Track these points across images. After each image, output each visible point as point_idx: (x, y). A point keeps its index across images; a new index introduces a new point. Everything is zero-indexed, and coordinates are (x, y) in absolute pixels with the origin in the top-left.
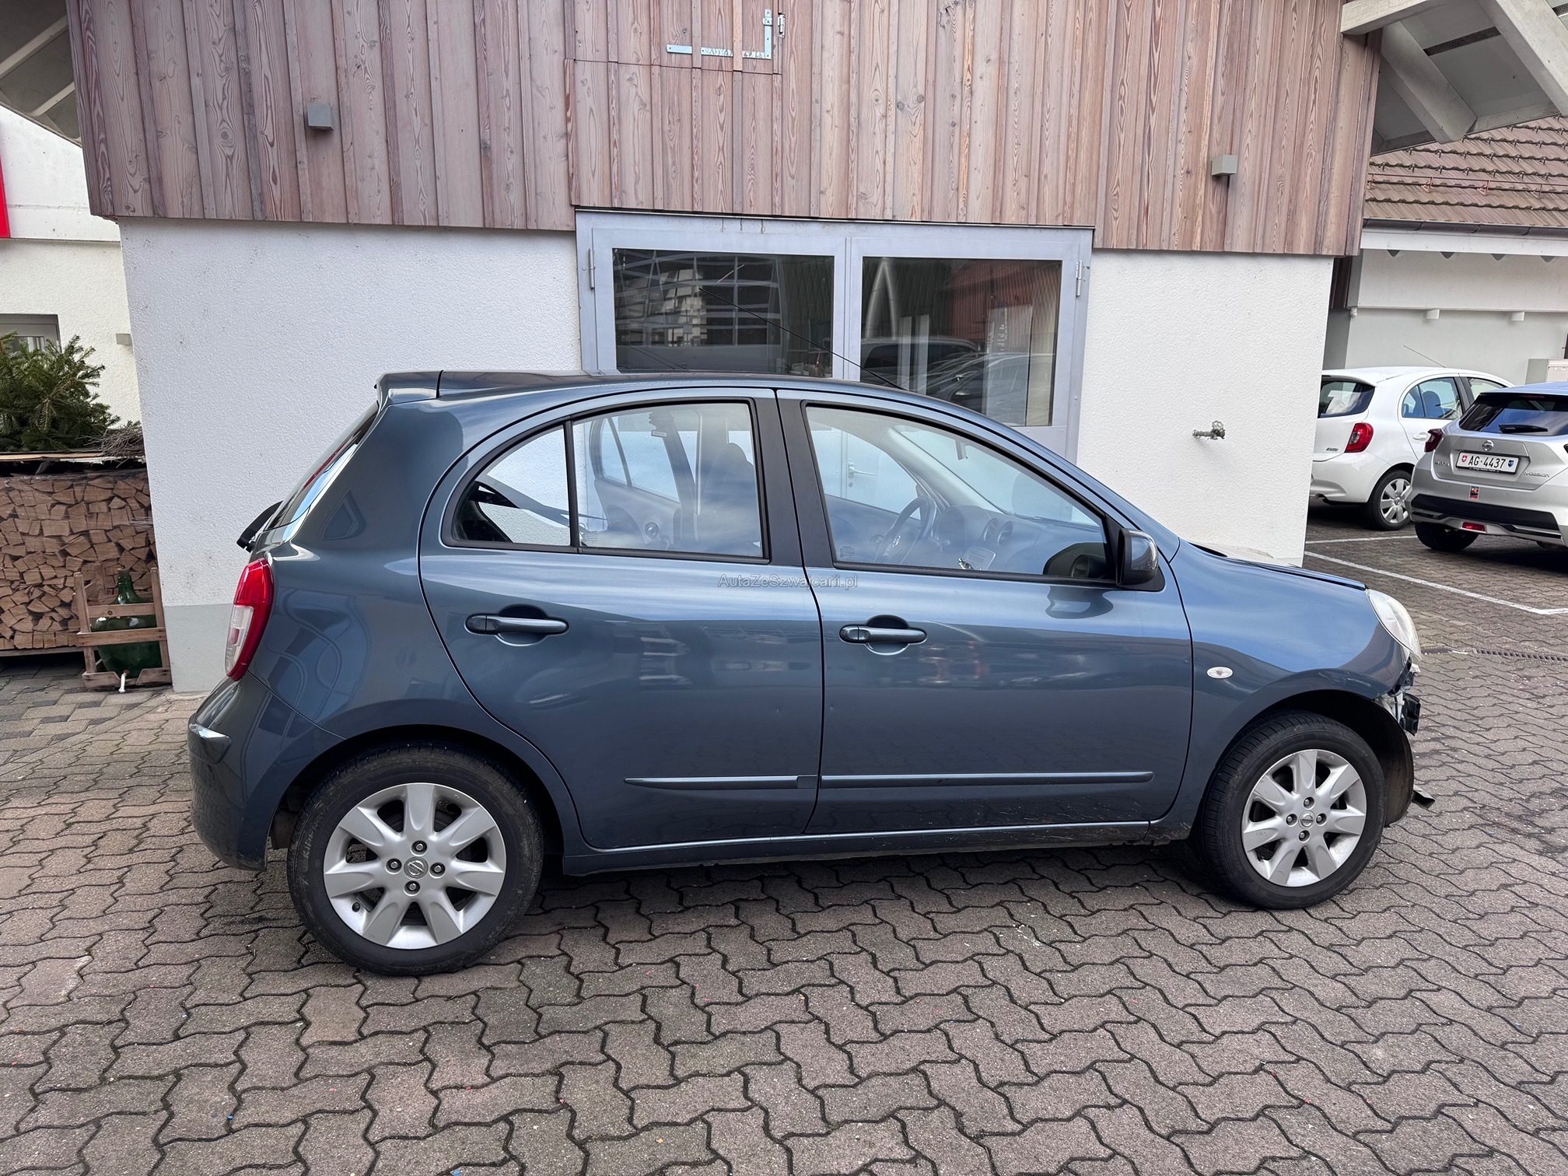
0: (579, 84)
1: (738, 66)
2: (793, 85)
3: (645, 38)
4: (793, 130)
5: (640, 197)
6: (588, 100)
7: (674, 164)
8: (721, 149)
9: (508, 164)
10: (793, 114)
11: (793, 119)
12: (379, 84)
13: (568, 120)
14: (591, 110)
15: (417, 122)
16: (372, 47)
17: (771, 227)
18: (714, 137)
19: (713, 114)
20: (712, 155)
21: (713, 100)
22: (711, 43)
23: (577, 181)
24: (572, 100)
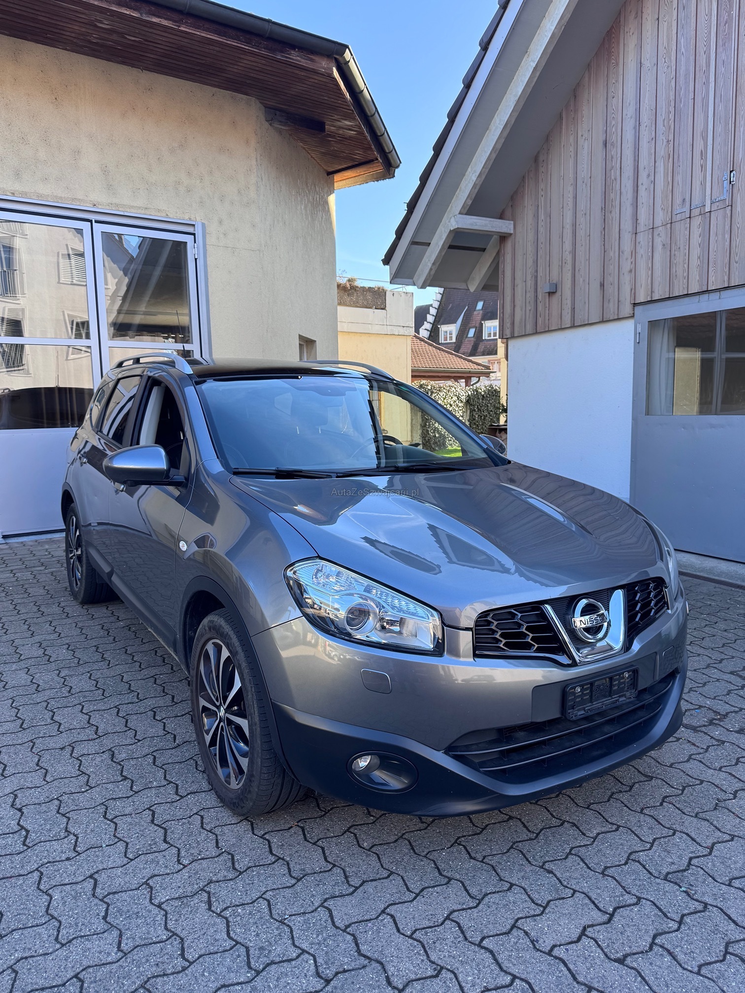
0: (637, 244)
1: (707, 209)
2: (739, 209)
3: (666, 210)
4: (738, 236)
5: (660, 292)
6: (642, 251)
7: (676, 271)
8: (699, 258)
9: (610, 290)
10: (738, 226)
11: (738, 228)
12: (570, 268)
13: (632, 263)
14: (642, 255)
15: (581, 280)
16: (570, 253)
17: (724, 294)
18: (696, 252)
19: (696, 239)
20: (694, 262)
21: (696, 232)
22: (696, 201)
23: (634, 292)
24: (634, 253)
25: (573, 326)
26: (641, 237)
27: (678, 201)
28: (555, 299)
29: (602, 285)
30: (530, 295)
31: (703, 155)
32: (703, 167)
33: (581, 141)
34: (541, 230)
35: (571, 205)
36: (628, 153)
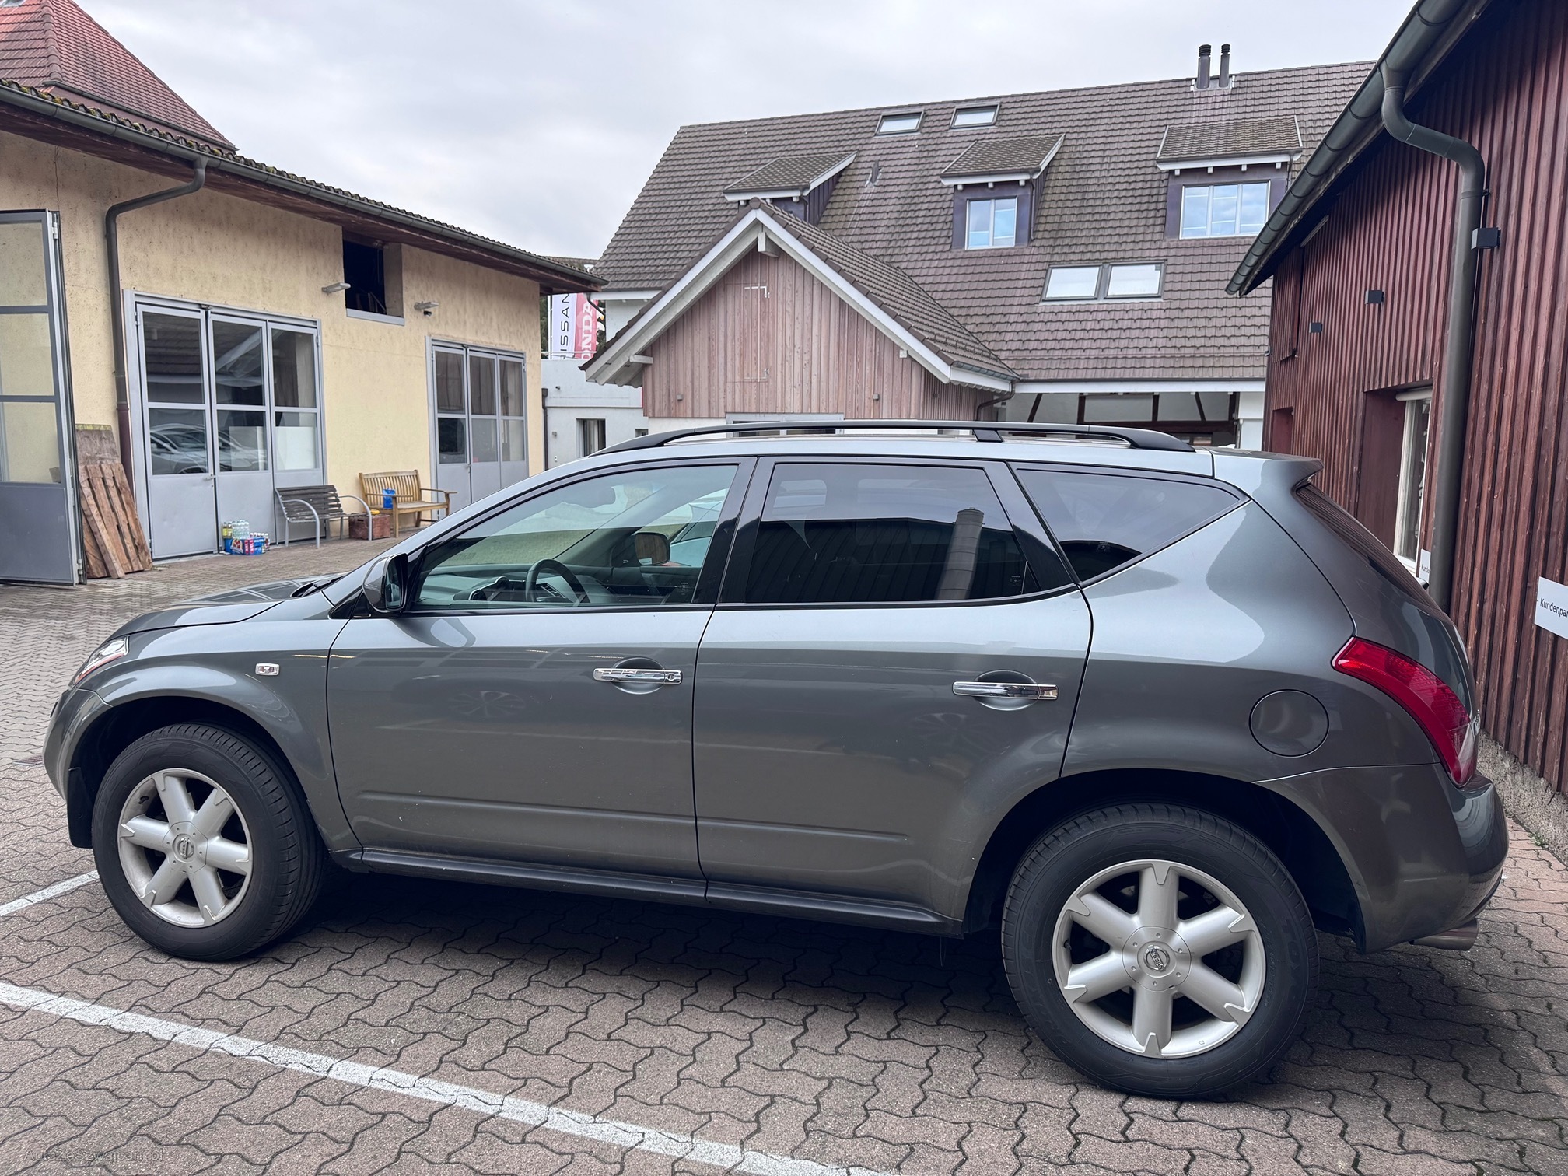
0: (727, 387)
1: (758, 381)
2: (771, 384)
3: (740, 376)
7: (745, 402)
8: (755, 398)
9: (714, 404)
10: (771, 390)
12: (691, 390)
13: (724, 394)
14: (729, 392)
15: (698, 396)
16: (690, 383)
18: (754, 396)
19: (754, 392)
20: (753, 400)
21: (754, 389)
22: (754, 377)
23: (725, 407)
24: (725, 390)
25: (693, 418)
26: (728, 384)
27: (745, 374)
28: (682, 404)
29: (709, 401)
30: (665, 398)
31: (756, 359)
32: (756, 364)
33: (695, 332)
34: (672, 366)
35: (690, 359)
36: (721, 346)
